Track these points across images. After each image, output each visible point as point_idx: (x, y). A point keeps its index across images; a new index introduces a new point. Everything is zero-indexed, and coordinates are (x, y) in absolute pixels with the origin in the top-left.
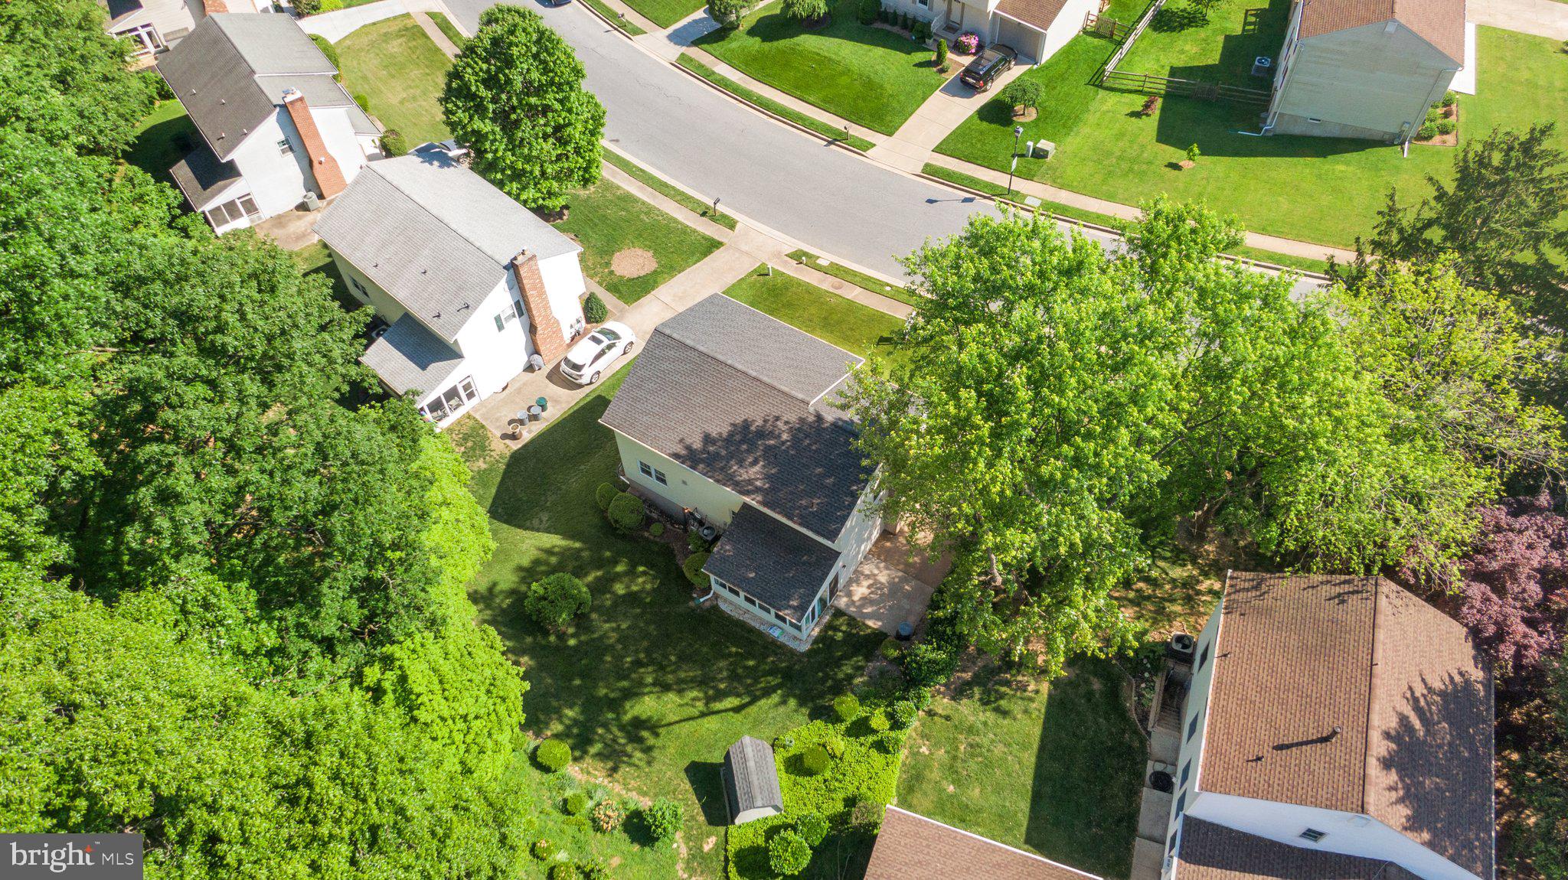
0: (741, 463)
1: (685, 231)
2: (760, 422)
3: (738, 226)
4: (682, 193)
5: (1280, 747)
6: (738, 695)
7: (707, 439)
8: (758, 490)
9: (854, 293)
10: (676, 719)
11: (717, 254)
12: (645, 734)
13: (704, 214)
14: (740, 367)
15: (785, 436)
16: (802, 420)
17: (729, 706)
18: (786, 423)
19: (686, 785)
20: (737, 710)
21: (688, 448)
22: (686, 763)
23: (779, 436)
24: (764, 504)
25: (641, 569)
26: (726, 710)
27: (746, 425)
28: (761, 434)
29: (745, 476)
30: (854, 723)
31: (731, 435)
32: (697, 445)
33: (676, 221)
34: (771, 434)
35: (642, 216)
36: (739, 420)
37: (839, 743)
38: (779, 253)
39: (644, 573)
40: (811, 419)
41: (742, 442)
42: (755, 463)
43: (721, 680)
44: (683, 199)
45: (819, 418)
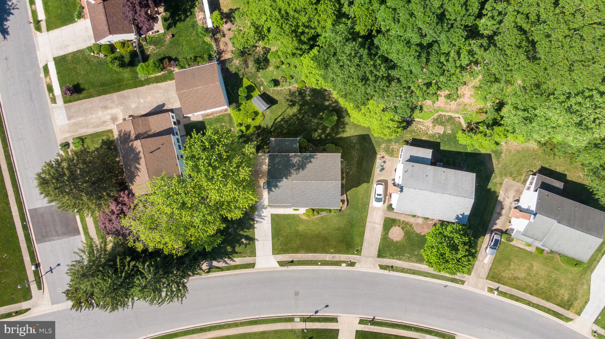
0: (300, 161)
1: (392, 256)
2: (300, 171)
3: (378, 268)
4: (405, 272)
5: (159, 148)
6: (278, 122)
7: (311, 162)
8: (292, 157)
9: (328, 257)
10: (287, 110)
11: (376, 253)
12: (291, 103)
13: (392, 267)
14: (313, 181)
15: (292, 171)
16: (290, 176)
17: (278, 119)
18: (294, 174)
19: (275, 97)
20: (276, 119)
21: (314, 158)
22: (279, 102)
23: (294, 170)
24: (289, 155)
25: (318, 138)
26: (278, 117)
27: (303, 169)
28: (298, 169)
29: (297, 158)
30: (250, 128)
31: (305, 166)
32: (312, 160)
33: (397, 259)
34: (296, 170)
35: (409, 255)
36: (306, 170)
37: (249, 121)
38: (359, 262)
39: (317, 138)
40: (288, 177)
41: (302, 165)
42: (296, 162)
43: (283, 124)
44: (403, 270)
45: (287, 178)
